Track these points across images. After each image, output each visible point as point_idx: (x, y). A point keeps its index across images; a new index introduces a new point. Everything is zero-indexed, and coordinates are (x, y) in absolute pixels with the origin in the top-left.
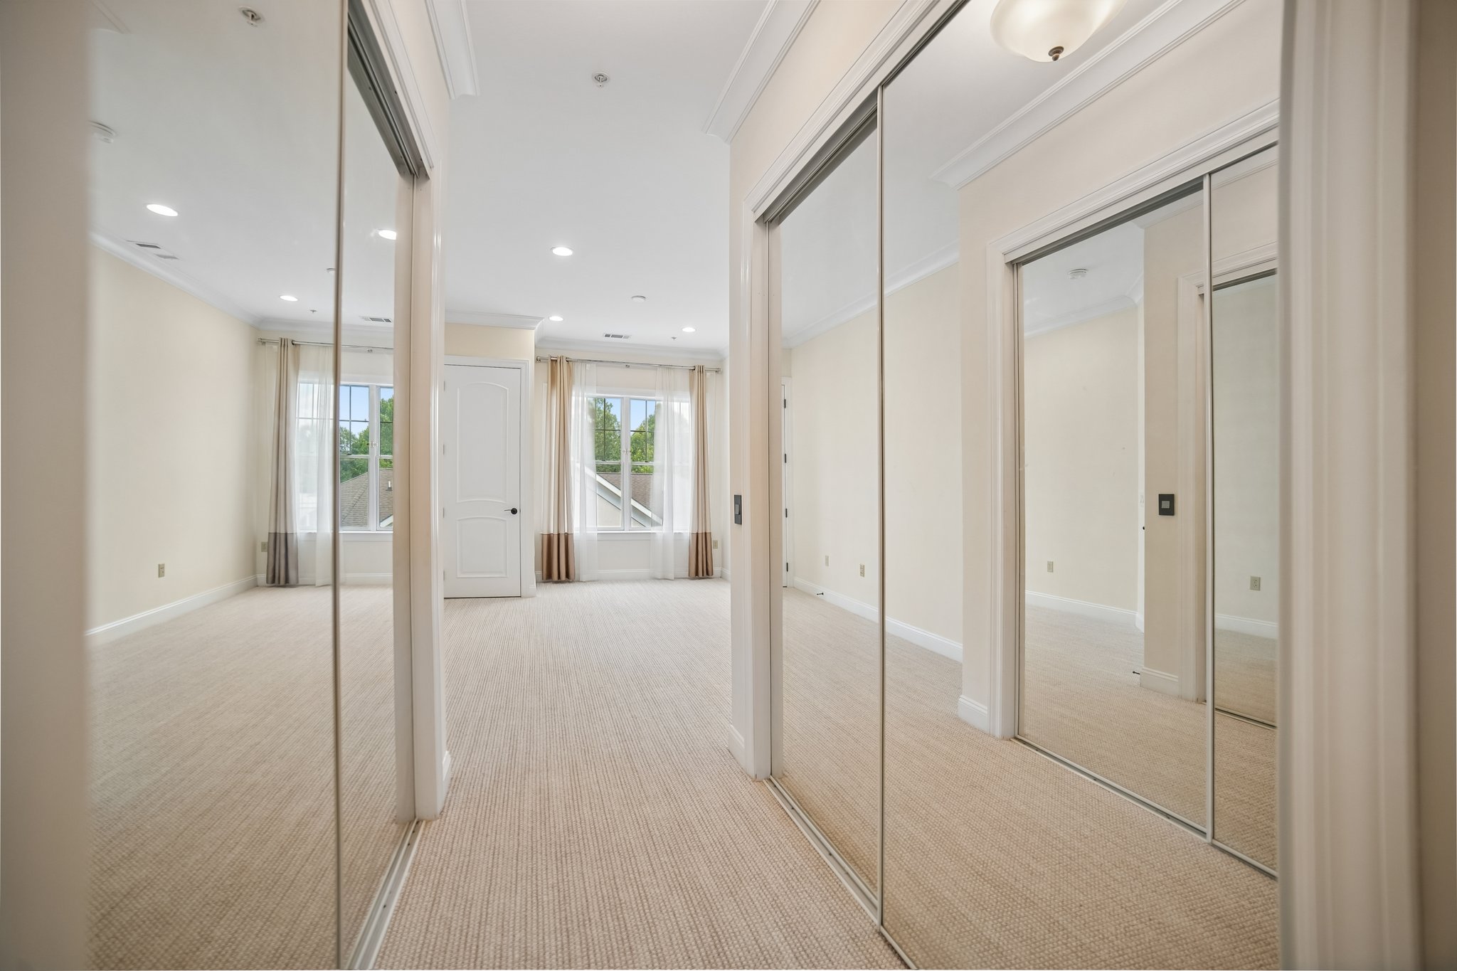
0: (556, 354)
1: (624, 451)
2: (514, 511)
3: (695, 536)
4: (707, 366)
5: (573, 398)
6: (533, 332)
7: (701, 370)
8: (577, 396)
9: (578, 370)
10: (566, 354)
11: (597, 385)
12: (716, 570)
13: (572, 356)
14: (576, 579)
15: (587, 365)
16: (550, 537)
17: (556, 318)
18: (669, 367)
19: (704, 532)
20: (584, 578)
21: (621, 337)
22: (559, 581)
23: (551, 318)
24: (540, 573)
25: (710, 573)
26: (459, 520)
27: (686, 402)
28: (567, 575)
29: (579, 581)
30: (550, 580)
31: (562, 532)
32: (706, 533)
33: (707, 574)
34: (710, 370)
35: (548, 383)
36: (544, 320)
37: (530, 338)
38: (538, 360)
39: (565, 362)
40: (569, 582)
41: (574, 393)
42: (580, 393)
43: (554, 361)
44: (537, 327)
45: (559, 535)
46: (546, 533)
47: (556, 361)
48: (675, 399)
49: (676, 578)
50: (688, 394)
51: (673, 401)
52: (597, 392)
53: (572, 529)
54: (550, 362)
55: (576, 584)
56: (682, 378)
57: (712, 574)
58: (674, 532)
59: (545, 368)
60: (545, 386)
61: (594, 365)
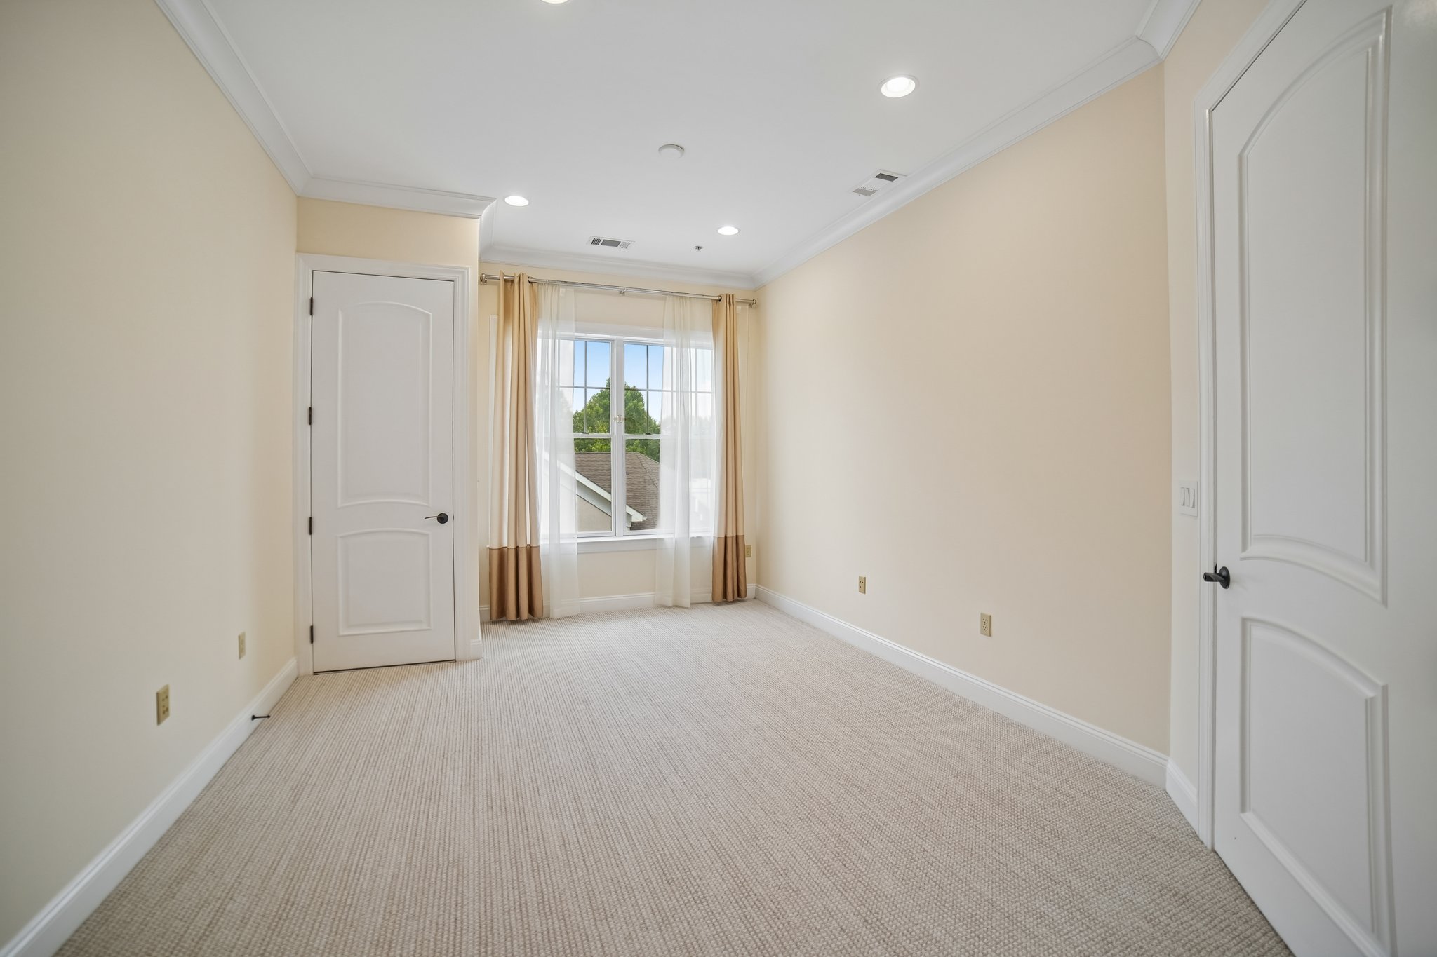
0: (511, 272)
1: (615, 419)
2: (442, 519)
3: (723, 541)
4: (738, 296)
5: (539, 341)
6: (477, 221)
7: (731, 301)
8: (545, 337)
9: (548, 297)
10: (529, 273)
11: (576, 321)
12: (751, 587)
13: (537, 276)
14: (545, 615)
15: (561, 289)
16: (502, 552)
17: (517, 201)
18: (683, 297)
19: (735, 535)
20: (556, 613)
21: (616, 244)
22: (518, 620)
23: (507, 200)
24: (486, 607)
25: (742, 593)
26: (341, 537)
27: (708, 348)
28: (531, 610)
29: (548, 618)
30: (504, 618)
31: (522, 545)
32: (737, 536)
33: (739, 595)
34: (742, 302)
35: (498, 315)
36: (495, 202)
37: (472, 233)
38: (482, 280)
39: (527, 285)
40: (534, 621)
41: (540, 332)
42: (550, 332)
43: (509, 282)
44: (484, 213)
45: (517, 549)
46: (495, 546)
47: (512, 281)
48: (692, 342)
49: (694, 604)
50: (711, 335)
51: (689, 347)
52: (577, 330)
53: (537, 539)
54: (502, 283)
55: (545, 624)
56: (702, 313)
57: (746, 596)
58: (692, 535)
59: (494, 294)
60: (494, 319)
61: (571, 289)
